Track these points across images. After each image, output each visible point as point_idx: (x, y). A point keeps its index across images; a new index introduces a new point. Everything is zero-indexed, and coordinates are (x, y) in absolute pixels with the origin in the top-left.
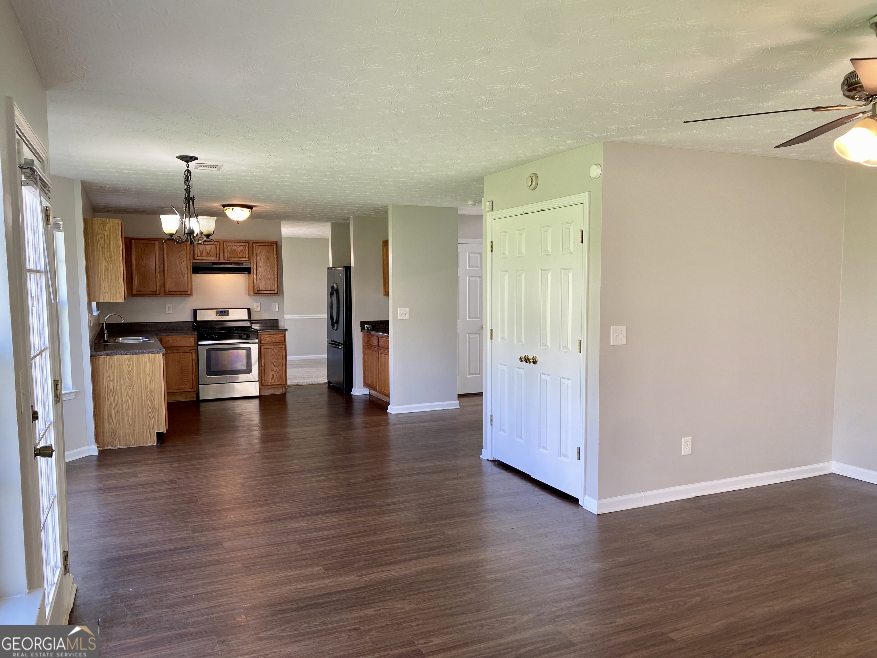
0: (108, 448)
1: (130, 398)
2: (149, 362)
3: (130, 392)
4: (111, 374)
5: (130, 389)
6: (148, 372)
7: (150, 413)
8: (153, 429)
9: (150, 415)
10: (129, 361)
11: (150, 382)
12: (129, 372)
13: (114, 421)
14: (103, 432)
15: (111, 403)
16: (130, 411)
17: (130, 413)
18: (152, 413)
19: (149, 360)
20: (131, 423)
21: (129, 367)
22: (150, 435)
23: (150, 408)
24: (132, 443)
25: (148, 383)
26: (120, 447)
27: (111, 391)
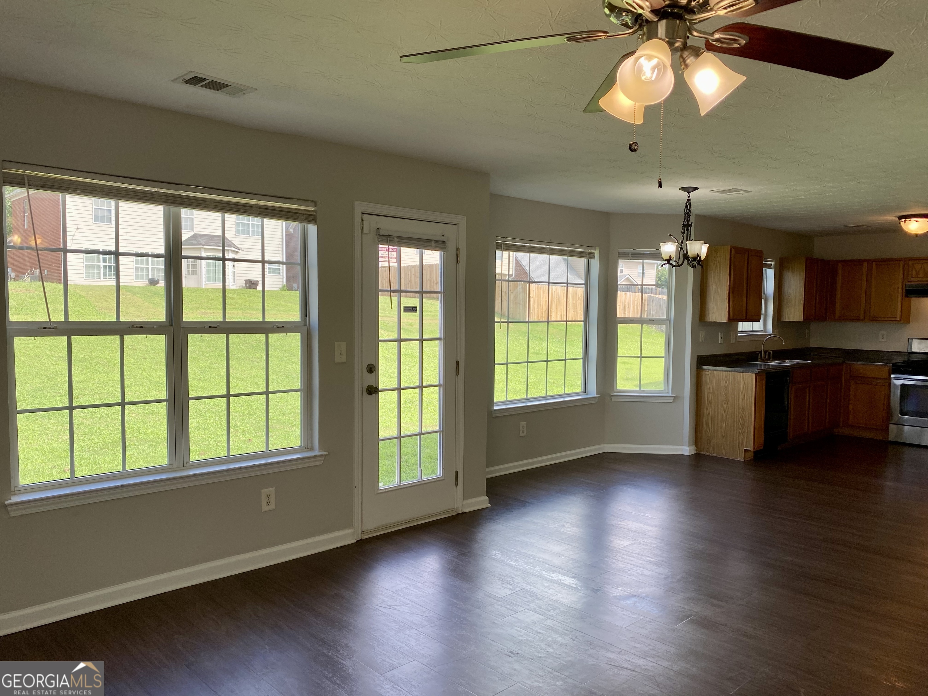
0: (704, 453)
1: (725, 412)
2: (743, 381)
3: (725, 406)
4: (711, 388)
5: (725, 403)
6: (742, 389)
7: (740, 429)
8: (742, 445)
9: (740, 431)
10: (726, 377)
11: (743, 400)
12: (726, 387)
13: (711, 430)
14: (701, 438)
15: (709, 414)
16: (723, 423)
17: (724, 425)
18: (743, 429)
19: (743, 378)
20: (723, 434)
21: (726, 383)
22: (739, 450)
23: (741, 424)
24: (724, 453)
25: (741, 400)
26: (714, 455)
27: (710, 402)
